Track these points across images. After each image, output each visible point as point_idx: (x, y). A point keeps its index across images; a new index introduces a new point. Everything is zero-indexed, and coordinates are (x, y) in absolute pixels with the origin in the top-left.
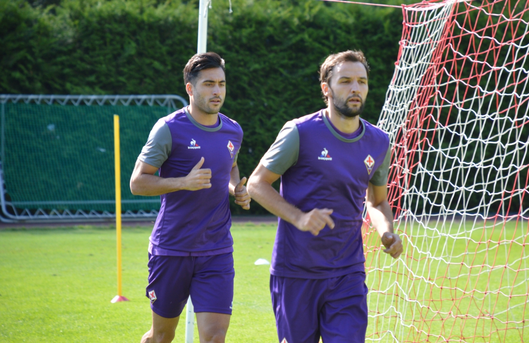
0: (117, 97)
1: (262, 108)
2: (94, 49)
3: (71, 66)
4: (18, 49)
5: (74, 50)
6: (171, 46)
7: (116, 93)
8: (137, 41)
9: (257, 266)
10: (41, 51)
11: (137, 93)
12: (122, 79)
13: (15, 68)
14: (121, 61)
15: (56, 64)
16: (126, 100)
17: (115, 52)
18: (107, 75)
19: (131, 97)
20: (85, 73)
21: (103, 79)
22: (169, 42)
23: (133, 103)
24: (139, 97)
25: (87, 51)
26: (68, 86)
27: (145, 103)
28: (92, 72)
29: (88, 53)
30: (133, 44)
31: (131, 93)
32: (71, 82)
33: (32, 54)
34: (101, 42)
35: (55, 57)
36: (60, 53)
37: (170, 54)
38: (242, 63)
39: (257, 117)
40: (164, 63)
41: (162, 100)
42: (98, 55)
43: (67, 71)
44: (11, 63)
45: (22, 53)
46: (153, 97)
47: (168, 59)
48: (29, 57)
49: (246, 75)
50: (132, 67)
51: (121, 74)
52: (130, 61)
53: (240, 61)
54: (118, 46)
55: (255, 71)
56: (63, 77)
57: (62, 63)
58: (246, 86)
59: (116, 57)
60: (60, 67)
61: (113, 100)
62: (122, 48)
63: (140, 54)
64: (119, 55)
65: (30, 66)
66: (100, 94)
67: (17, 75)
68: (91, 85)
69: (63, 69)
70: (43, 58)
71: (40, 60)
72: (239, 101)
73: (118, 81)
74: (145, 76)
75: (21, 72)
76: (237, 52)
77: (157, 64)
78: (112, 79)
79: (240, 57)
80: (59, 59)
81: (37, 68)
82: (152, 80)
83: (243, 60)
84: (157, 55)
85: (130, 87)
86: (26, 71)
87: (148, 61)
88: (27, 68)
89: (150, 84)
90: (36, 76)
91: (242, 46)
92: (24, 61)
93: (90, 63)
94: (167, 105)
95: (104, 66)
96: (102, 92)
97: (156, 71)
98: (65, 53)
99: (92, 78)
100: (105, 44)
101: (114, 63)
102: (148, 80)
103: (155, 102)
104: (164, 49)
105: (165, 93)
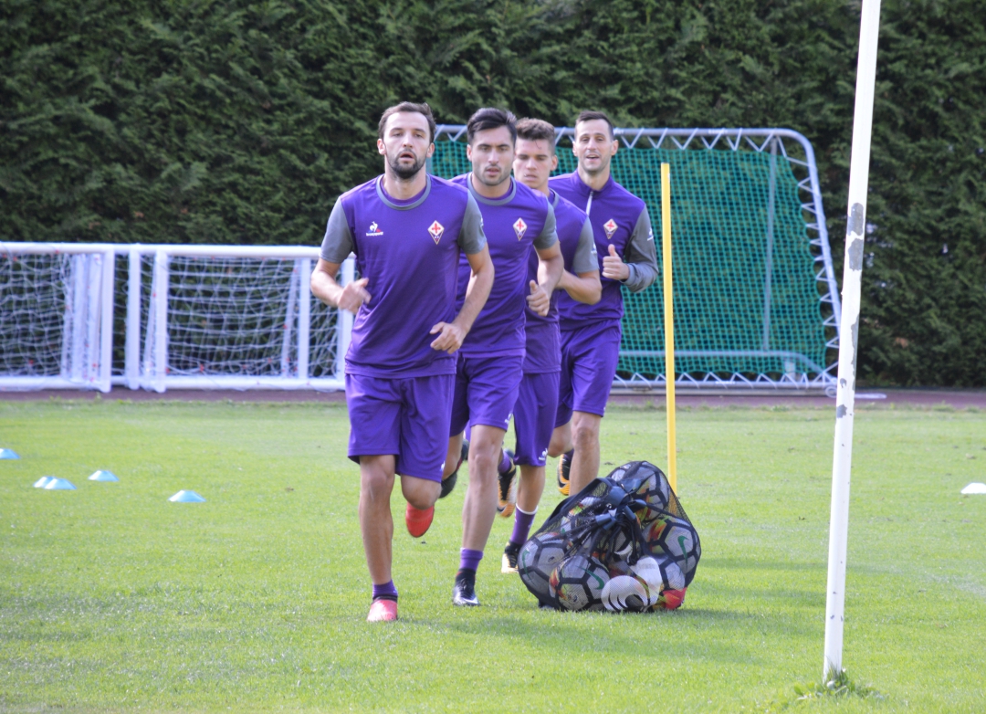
0: (665, 132)
1: (973, 157)
2: (619, 31)
3: (570, 66)
4: (464, 29)
5: (577, 32)
6: (782, 21)
7: (661, 125)
8: (708, 13)
9: (967, 496)
10: (509, 33)
11: (705, 125)
12: (675, 93)
13: (455, 68)
14: (674, 54)
15: (538, 61)
16: (683, 139)
17: (663, 37)
18: (645, 85)
19: (695, 131)
20: (600, 80)
21: (636, 92)
22: (777, 14)
23: (696, 145)
24: (711, 132)
25: (603, 32)
26: (564, 106)
27: (722, 145)
28: (614, 78)
29: (607, 40)
30: (702, 20)
31: (694, 124)
32: (569, 99)
33: (492, 39)
34: (635, 14)
35: (537, 46)
36: (548, 36)
37: (779, 39)
38: (932, 61)
39: (962, 177)
40: (764, 59)
41: (760, 139)
42: (627, 43)
43: (561, 75)
44: (448, 58)
45: (471, 36)
46: (740, 132)
47: (774, 51)
48: (485, 46)
49: (940, 86)
50: (698, 67)
51: (672, 81)
52: (692, 55)
53: (927, 55)
54: (670, 24)
55: (961, 77)
56: (553, 88)
57: (552, 59)
58: (939, 109)
59: (663, 47)
60: (547, 67)
61: (656, 138)
62: (678, 27)
63: (714, 41)
64: (671, 42)
65: (485, 64)
66: (629, 125)
67: (459, 83)
68: (610, 105)
69: (553, 71)
70: (512, 47)
71: (506, 52)
72: (924, 142)
73: (668, 98)
74: (725, 88)
75: (469, 76)
76: (922, 36)
77: (749, 63)
78: (656, 94)
79: (929, 49)
80: (546, 50)
81: (500, 69)
82: (739, 95)
83: (934, 54)
84: (750, 43)
85: (692, 112)
86: (477, 76)
87: (731, 55)
88: (479, 68)
89: (733, 104)
90: (497, 87)
91: (933, 23)
92: (473, 54)
93: (610, 60)
94: (768, 150)
95: (639, 65)
96: (635, 121)
97: (748, 77)
98: (559, 39)
99: (613, 92)
100: (642, 18)
101: (660, 60)
102: (728, 96)
103: (744, 143)
104: (766, 29)
105: (765, 125)
